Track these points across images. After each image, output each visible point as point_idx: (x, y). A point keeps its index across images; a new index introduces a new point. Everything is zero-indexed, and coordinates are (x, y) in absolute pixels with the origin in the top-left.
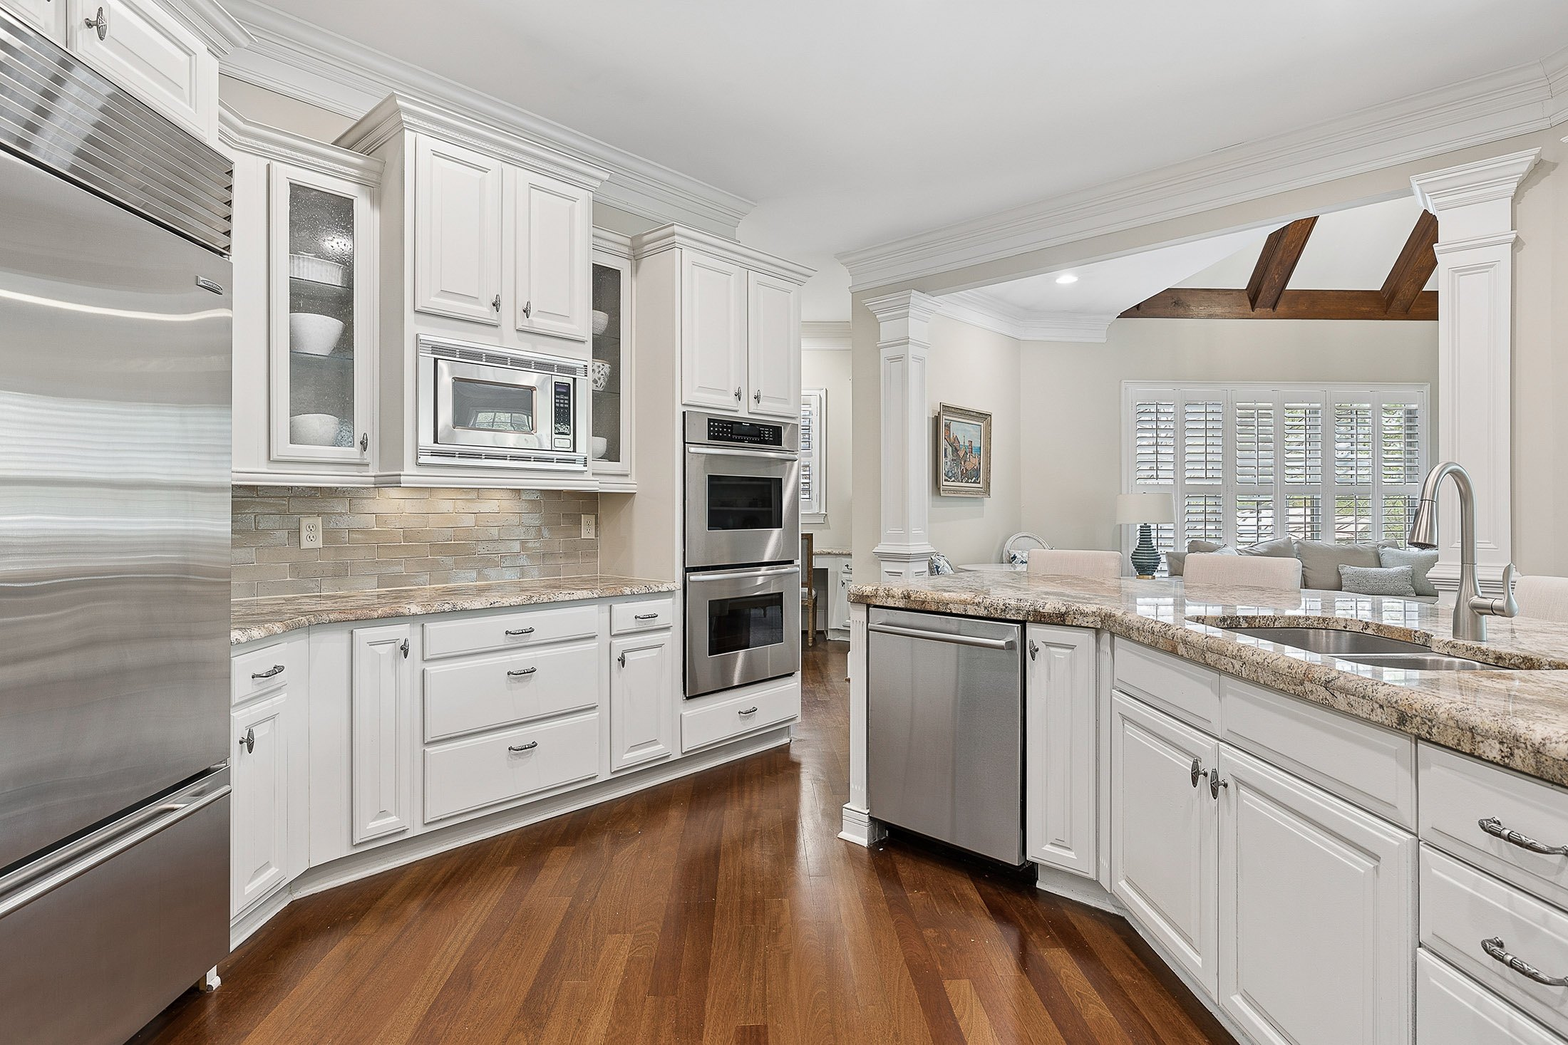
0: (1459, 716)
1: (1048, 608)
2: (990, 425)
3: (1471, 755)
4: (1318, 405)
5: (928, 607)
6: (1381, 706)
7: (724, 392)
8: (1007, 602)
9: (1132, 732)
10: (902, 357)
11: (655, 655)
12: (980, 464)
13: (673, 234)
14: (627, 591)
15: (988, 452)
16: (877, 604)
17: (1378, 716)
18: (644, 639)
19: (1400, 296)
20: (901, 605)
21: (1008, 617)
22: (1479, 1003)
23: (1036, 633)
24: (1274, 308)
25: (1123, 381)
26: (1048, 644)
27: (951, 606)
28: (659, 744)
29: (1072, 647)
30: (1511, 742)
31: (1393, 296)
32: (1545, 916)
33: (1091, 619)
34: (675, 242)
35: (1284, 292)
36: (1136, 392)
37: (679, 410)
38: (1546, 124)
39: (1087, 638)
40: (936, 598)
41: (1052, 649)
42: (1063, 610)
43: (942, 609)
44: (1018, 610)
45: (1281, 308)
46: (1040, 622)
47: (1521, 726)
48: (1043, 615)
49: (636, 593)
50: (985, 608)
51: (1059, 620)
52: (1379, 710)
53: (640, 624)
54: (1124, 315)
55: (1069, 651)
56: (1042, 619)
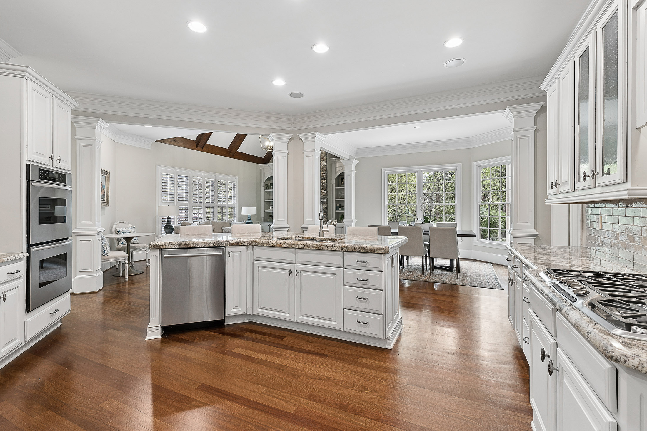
0: (352, 246)
1: (234, 242)
2: (109, 177)
3: (354, 252)
4: (213, 180)
5: (189, 246)
6: (338, 248)
7: (44, 155)
8: (220, 241)
9: (261, 269)
10: (91, 146)
11: (16, 292)
12: (105, 192)
13: (25, 71)
14: (5, 259)
15: (108, 188)
16: (166, 248)
17: (338, 249)
18: (11, 285)
19: (232, 152)
20: (177, 247)
21: (220, 246)
22: (355, 290)
23: (228, 249)
24: (202, 148)
25: (157, 165)
26: (232, 252)
27: (199, 245)
28: (16, 339)
29: (240, 252)
30: (360, 248)
31: (231, 151)
32: (364, 272)
33: (247, 243)
34: (24, 75)
35: (206, 144)
36: (161, 170)
37: (25, 163)
38: (292, 129)
39: (245, 248)
40: (193, 243)
41: (234, 253)
42: (238, 241)
43: (195, 246)
44: (224, 243)
45: (204, 149)
46: (231, 246)
47: (361, 246)
48: (232, 244)
49: (10, 260)
50: (212, 244)
51: (237, 244)
52: (337, 248)
53: (10, 277)
54: (157, 141)
55: (239, 253)
56: (231, 245)
